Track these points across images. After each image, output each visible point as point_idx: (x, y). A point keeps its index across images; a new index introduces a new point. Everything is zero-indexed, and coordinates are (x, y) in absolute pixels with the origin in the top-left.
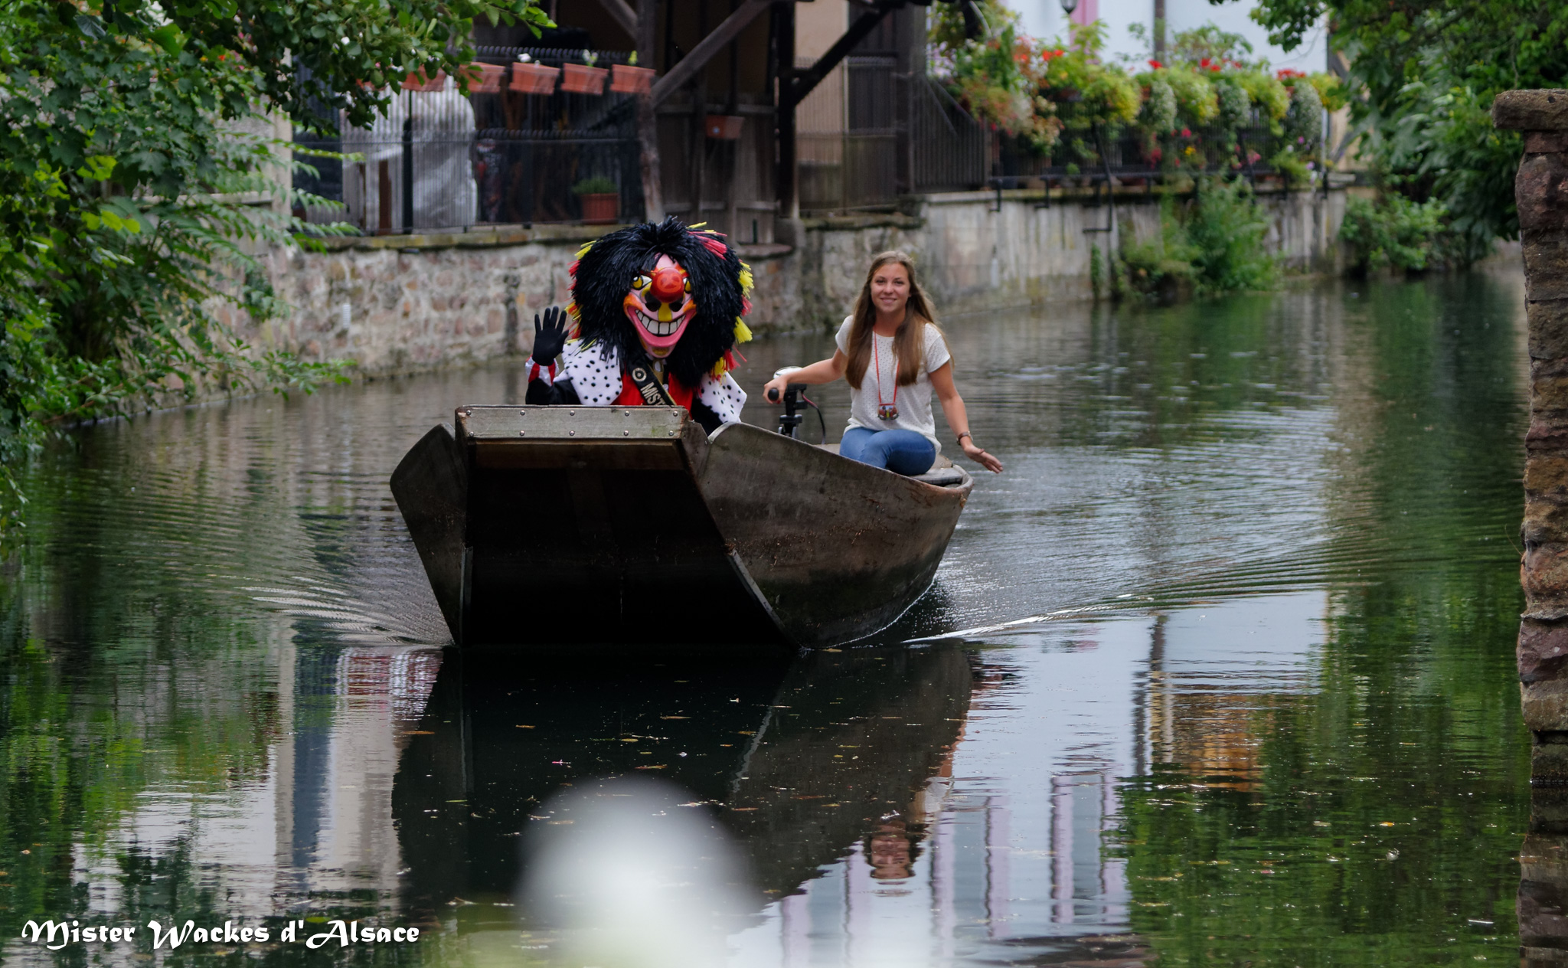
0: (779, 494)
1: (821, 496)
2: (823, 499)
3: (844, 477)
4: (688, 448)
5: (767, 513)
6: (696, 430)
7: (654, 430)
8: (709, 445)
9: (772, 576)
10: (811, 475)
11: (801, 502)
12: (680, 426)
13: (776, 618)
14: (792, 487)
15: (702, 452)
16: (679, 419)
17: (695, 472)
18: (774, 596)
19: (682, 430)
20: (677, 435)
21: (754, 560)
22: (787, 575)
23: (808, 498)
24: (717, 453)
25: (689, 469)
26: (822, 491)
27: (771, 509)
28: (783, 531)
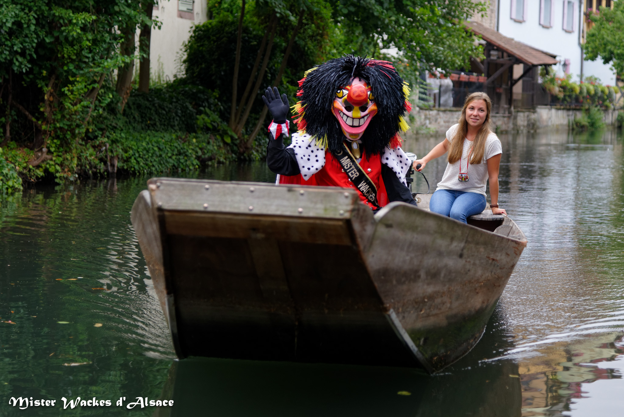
0: (429, 261)
1: (460, 260)
2: (461, 263)
3: (477, 244)
4: (356, 226)
5: (419, 277)
6: (364, 211)
7: (326, 209)
8: (375, 223)
9: (419, 325)
10: (455, 244)
11: (446, 266)
12: (350, 207)
13: (419, 356)
14: (440, 254)
15: (369, 229)
16: (349, 201)
17: (362, 247)
18: (419, 339)
19: (352, 211)
20: (347, 215)
21: (406, 315)
22: (430, 322)
23: (451, 262)
24: (382, 230)
25: (357, 245)
26: (461, 256)
27: (422, 274)
28: (430, 289)
